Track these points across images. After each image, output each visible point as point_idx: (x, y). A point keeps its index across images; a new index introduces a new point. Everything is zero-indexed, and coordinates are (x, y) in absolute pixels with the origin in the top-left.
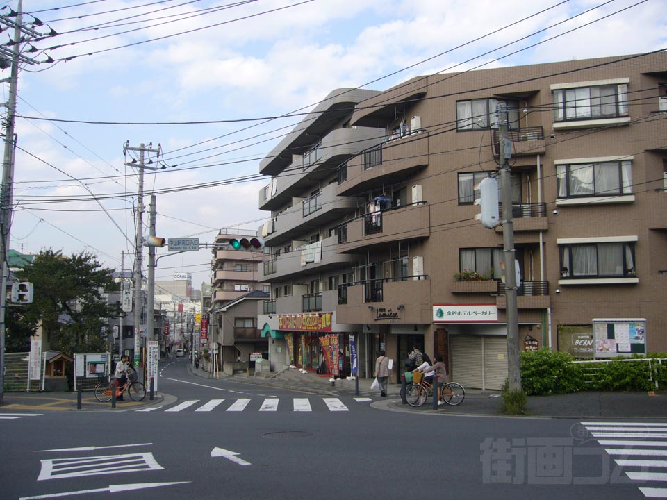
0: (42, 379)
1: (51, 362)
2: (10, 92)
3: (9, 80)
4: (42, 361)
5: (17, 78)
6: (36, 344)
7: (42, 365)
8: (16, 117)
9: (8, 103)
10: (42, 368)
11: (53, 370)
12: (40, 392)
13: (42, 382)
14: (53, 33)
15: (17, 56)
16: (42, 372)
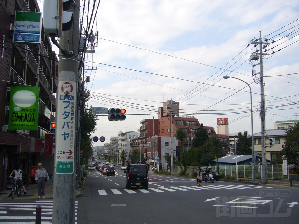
0: (287, 175)
1: (291, 168)
2: (260, 68)
3: (260, 64)
4: (287, 168)
5: (262, 63)
6: (285, 161)
7: (287, 170)
8: (263, 77)
9: (260, 72)
10: (287, 171)
11: (292, 172)
12: (287, 180)
13: (288, 176)
14: (273, 42)
15: (261, 54)
16: (287, 172)
